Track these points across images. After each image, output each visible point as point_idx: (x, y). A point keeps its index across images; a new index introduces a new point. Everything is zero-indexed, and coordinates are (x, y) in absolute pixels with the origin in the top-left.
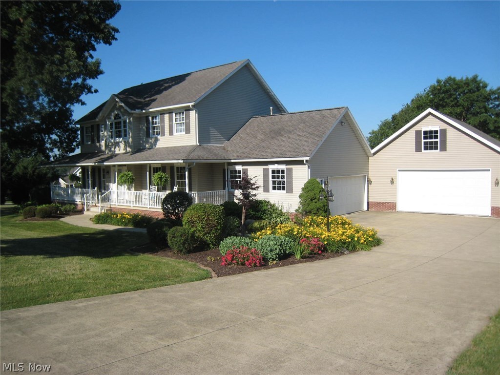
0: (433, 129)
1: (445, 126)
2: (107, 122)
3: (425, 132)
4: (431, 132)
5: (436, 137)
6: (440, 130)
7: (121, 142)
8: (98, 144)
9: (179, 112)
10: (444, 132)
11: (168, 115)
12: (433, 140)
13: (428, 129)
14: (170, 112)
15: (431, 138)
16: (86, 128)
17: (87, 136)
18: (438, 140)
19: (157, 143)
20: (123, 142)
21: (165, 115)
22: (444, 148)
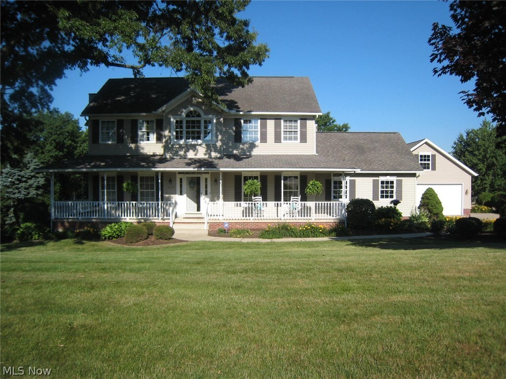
0: (427, 154)
1: (435, 153)
2: (172, 120)
3: (421, 156)
4: (425, 156)
5: (429, 160)
6: (432, 155)
7: (200, 145)
8: (133, 146)
9: (291, 119)
10: (434, 156)
11: (273, 121)
12: (427, 162)
13: (423, 154)
14: (277, 118)
15: (425, 160)
16: (102, 122)
17: (102, 133)
18: (430, 162)
19: (254, 150)
20: (204, 145)
21: (268, 121)
22: (434, 168)
